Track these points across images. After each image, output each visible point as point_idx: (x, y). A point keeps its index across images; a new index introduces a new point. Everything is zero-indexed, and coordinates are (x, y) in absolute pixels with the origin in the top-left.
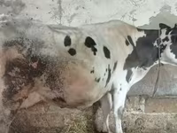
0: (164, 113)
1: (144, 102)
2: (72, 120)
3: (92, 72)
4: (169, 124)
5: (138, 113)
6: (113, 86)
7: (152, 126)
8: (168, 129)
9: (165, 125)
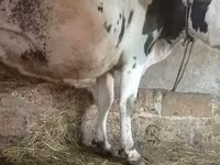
0: (191, 118)
1: (160, 98)
2: (40, 123)
3: (100, 9)
4: (198, 135)
5: (150, 115)
6: (122, 56)
7: (171, 137)
8: (196, 143)
9: (192, 136)
